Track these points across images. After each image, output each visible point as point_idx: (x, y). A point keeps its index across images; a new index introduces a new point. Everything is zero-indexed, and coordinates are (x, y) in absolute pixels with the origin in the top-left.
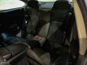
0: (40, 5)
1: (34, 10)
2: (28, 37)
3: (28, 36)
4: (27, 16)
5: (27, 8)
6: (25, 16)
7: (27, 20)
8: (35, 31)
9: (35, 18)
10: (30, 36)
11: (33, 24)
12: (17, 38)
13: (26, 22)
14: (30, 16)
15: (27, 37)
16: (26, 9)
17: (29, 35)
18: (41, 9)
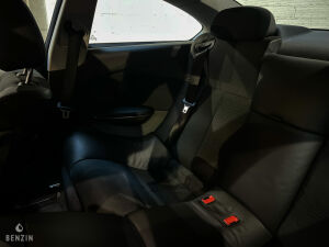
0: (276, 33)
1: (237, 54)
2: (175, 182)
3: (176, 177)
4: (196, 80)
5: (207, 44)
6: (187, 79)
7: (189, 100)
8: (214, 164)
9: (231, 96)
10: (188, 178)
11: (216, 125)
12: (124, 175)
13: (186, 108)
14: (211, 82)
15: (170, 177)
16: (201, 49)
17: (183, 173)
18: (274, 54)
